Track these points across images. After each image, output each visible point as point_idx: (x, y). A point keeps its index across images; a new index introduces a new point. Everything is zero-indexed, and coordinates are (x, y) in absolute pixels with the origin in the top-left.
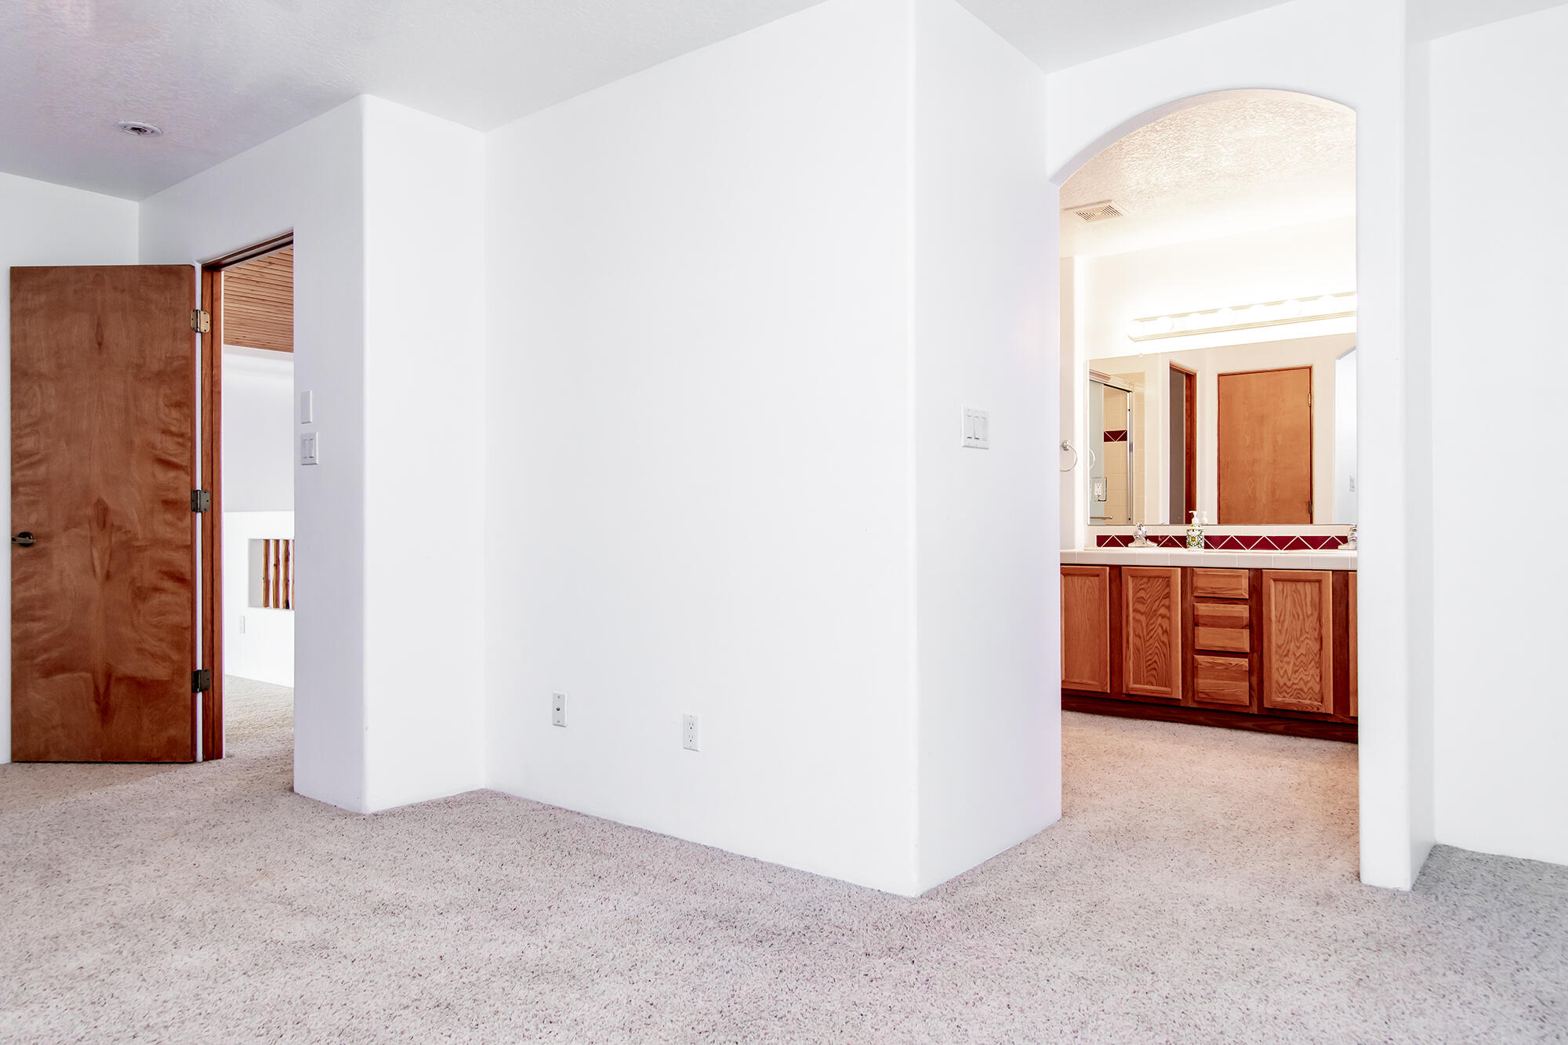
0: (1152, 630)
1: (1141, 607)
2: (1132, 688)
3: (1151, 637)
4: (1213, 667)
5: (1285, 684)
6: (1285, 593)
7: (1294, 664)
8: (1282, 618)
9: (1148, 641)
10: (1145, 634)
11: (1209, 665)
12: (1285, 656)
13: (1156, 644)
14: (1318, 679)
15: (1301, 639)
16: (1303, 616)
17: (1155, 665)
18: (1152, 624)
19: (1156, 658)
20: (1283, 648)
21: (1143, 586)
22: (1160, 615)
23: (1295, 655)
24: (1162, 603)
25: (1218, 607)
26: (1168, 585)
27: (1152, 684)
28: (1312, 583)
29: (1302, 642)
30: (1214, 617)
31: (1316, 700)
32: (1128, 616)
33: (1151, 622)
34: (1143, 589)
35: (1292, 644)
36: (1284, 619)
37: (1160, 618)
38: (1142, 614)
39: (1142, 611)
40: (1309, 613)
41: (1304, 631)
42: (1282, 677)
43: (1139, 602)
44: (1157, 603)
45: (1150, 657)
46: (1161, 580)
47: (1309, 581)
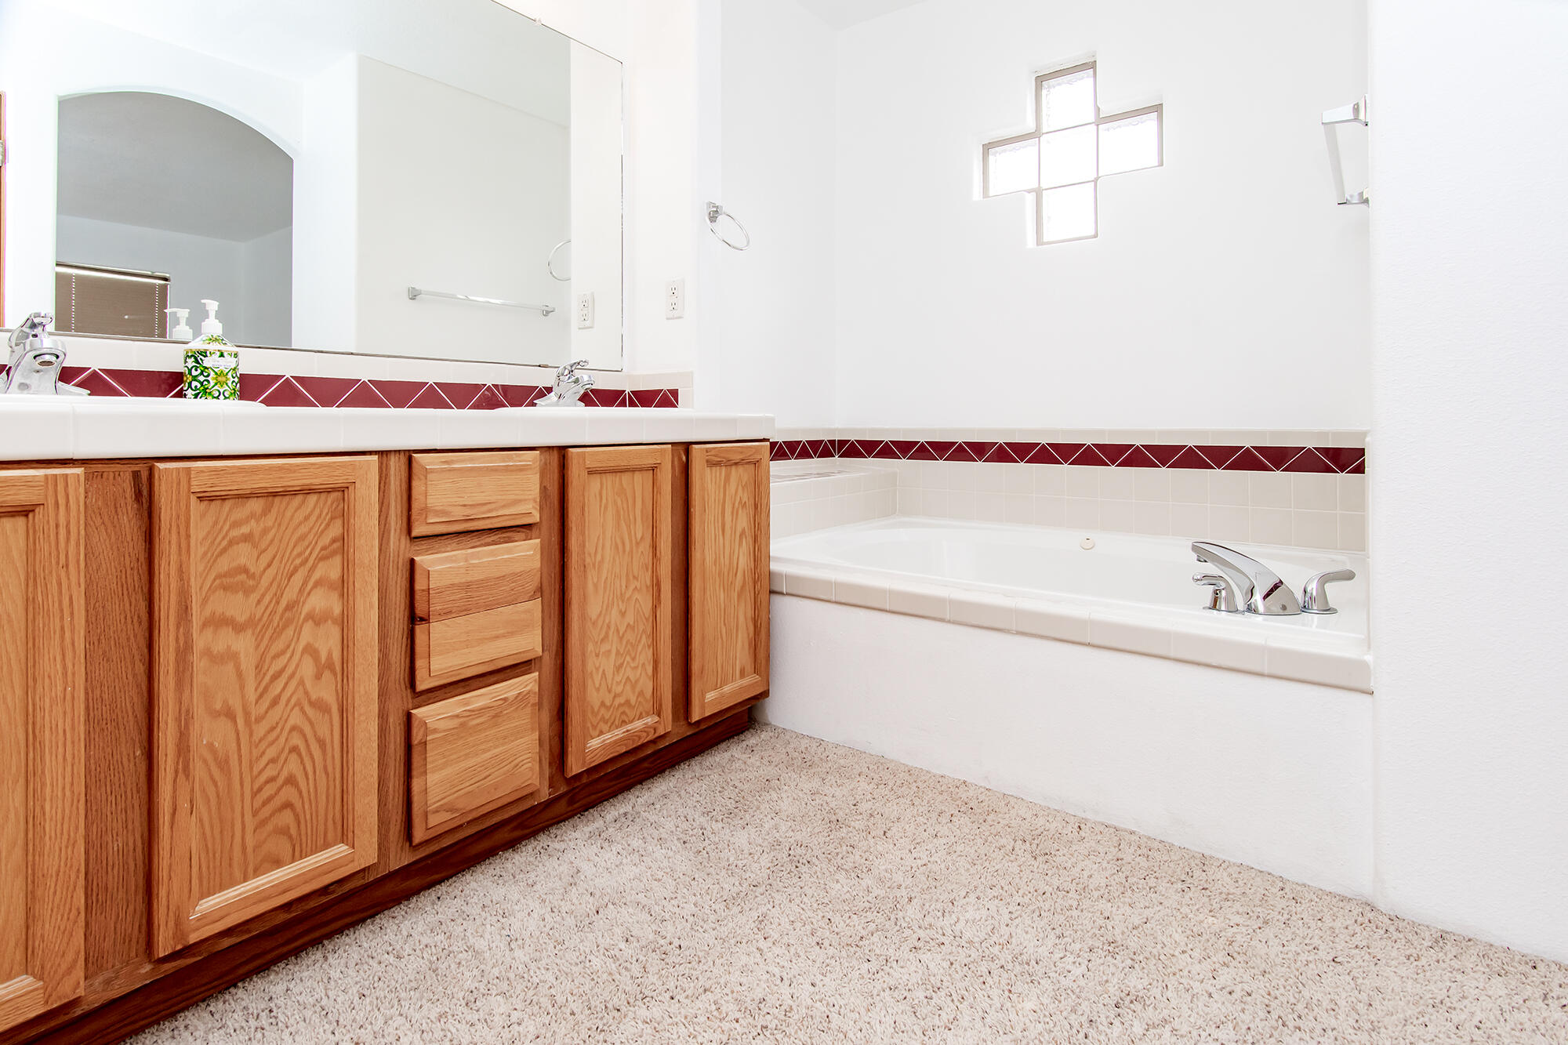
0: (276, 676)
1: (237, 607)
2: (198, 919)
3: (275, 702)
4: (463, 725)
5: (603, 704)
6: (604, 501)
7: (618, 652)
8: (599, 557)
9: (259, 720)
10: (252, 696)
11: (456, 722)
12: (602, 640)
13: (296, 718)
14: (650, 670)
15: (627, 595)
16: (631, 541)
17: (288, 793)
18: (276, 656)
19: (293, 766)
20: (600, 623)
21: (245, 530)
22: (310, 616)
23: (618, 631)
24: (316, 575)
25: (473, 555)
26: (344, 515)
27: (278, 863)
28: (644, 472)
29: (629, 599)
30: (467, 586)
31: (648, 714)
32: (184, 651)
33: (274, 649)
34: (247, 538)
35: (615, 612)
36: (603, 558)
37: (309, 625)
38: (239, 628)
39: (241, 618)
40: (639, 536)
41: (631, 577)
42: (598, 690)
43: (225, 588)
44: (298, 578)
45: (270, 772)
46: (313, 498)
47: (641, 470)
